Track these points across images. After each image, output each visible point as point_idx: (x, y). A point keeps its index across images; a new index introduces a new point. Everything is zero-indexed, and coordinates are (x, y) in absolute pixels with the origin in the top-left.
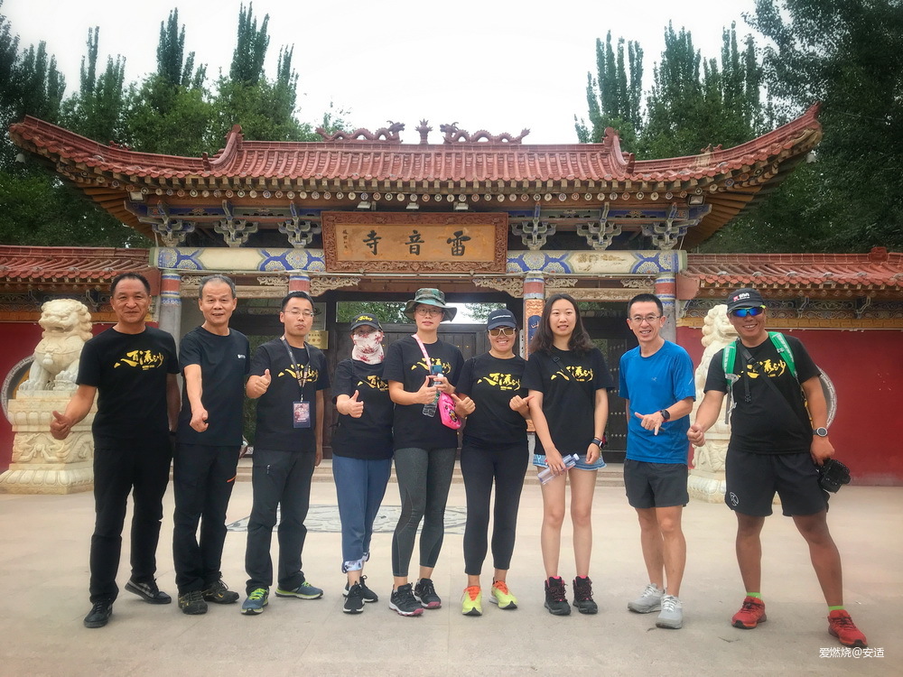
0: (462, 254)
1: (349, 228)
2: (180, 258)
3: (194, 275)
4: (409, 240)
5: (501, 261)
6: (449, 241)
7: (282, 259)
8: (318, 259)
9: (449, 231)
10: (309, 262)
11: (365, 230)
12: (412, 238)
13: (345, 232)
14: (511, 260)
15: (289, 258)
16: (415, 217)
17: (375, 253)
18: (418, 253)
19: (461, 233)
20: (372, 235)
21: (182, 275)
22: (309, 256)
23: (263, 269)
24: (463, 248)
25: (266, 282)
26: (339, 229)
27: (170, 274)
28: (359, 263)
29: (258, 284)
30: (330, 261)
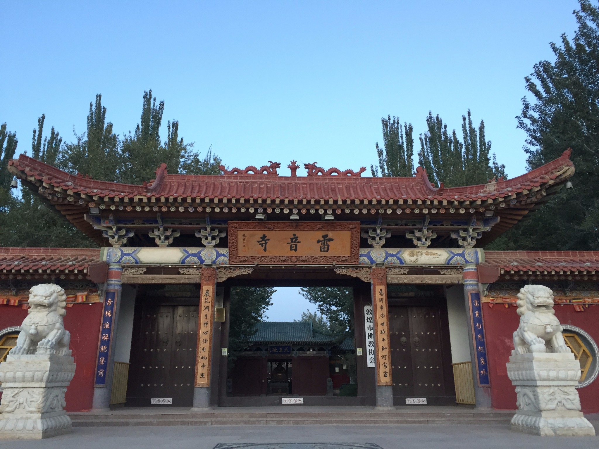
0: (327, 251)
1: (247, 233)
2: (123, 255)
3: (132, 267)
4: (290, 240)
5: (355, 255)
6: (318, 242)
7: (198, 255)
8: (223, 255)
9: (319, 235)
10: (217, 257)
11: (259, 234)
12: (292, 239)
13: (244, 235)
14: (362, 255)
15: (202, 254)
16: (294, 225)
17: (265, 250)
18: (296, 250)
19: (327, 236)
20: (264, 237)
21: (124, 267)
22: (217, 253)
23: (183, 262)
24: (328, 246)
25: (185, 272)
26: (240, 233)
27: (114, 267)
28: (254, 258)
29: (179, 273)
30: (232, 256)
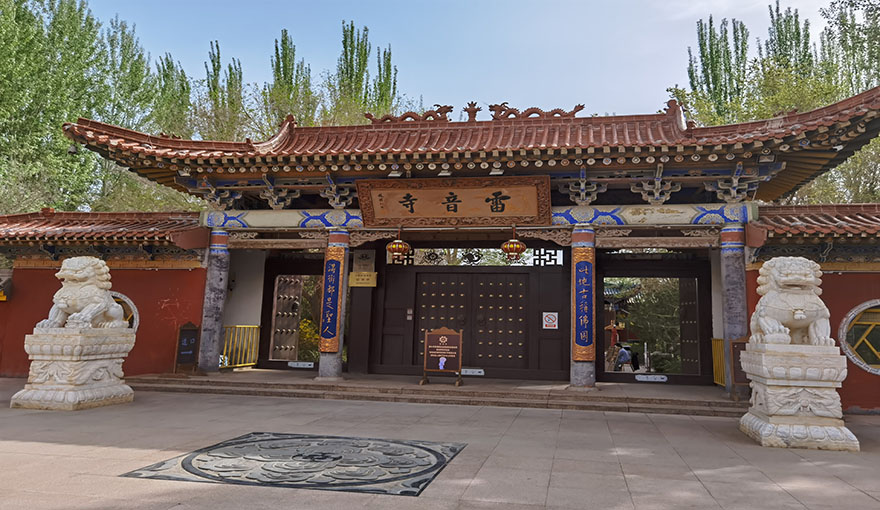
0: (503, 210)
1: (384, 193)
2: (227, 219)
3: (240, 231)
4: (445, 200)
5: (544, 216)
6: (488, 200)
7: (322, 218)
8: (357, 217)
9: (489, 192)
10: (347, 221)
11: (401, 194)
12: (448, 199)
13: (380, 195)
14: (556, 215)
15: (328, 217)
16: (450, 183)
17: (412, 211)
18: (455, 210)
19: (500, 193)
20: (408, 197)
21: (230, 231)
22: (348, 215)
23: (303, 225)
24: (503, 205)
25: (307, 236)
26: (375, 194)
27: (218, 231)
28: (397, 221)
29: (300, 237)
30: (367, 219)
